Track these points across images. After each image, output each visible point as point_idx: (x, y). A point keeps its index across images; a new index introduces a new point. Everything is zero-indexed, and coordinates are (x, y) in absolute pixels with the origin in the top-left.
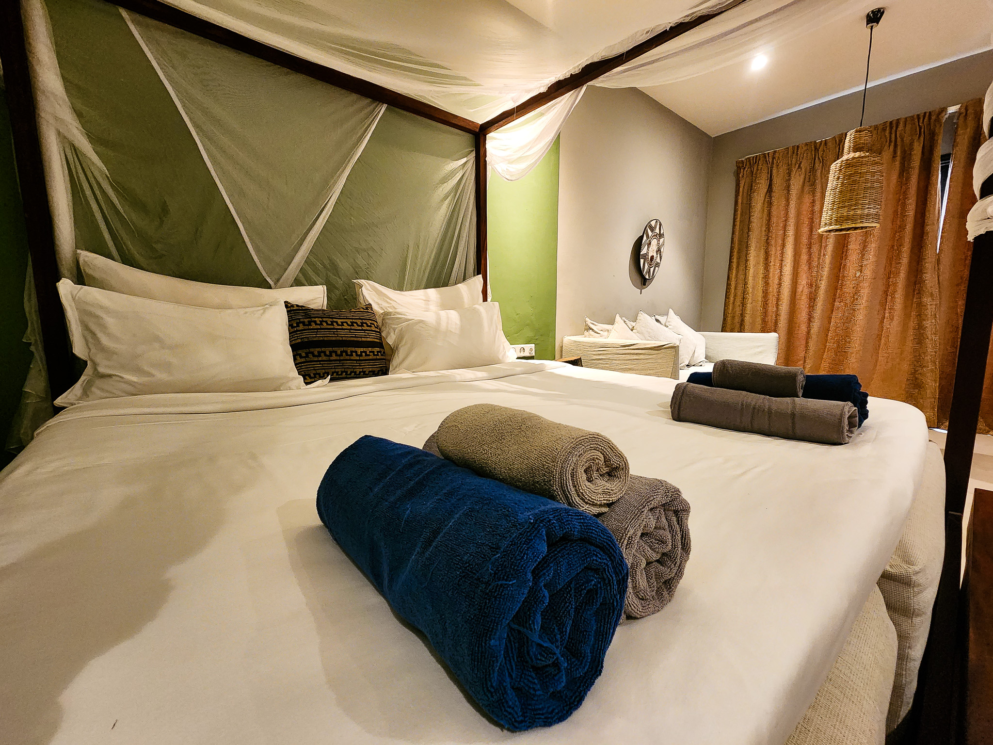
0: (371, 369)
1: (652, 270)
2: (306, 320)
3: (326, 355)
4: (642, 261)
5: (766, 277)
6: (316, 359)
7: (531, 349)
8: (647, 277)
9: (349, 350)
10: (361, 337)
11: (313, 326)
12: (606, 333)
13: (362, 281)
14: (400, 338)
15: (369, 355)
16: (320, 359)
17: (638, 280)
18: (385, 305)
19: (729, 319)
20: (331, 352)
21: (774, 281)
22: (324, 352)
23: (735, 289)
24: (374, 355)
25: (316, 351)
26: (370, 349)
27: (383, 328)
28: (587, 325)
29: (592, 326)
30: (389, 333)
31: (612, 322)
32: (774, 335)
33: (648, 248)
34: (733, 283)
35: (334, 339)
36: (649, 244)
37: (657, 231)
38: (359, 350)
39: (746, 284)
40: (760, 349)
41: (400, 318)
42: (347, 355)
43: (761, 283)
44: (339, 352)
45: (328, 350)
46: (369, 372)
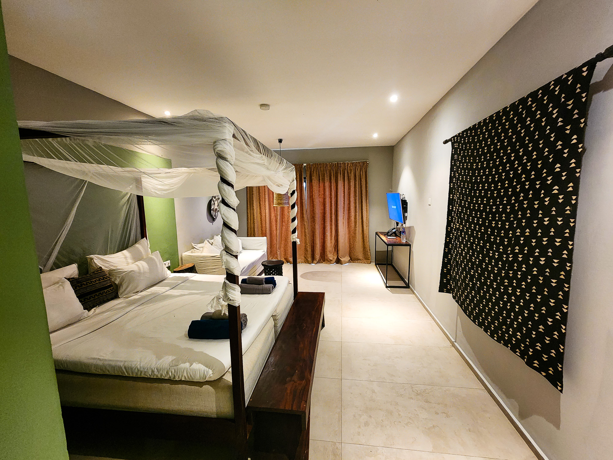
0: (111, 297)
1: (216, 214)
2: (79, 284)
3: (93, 298)
4: (212, 212)
5: (261, 213)
6: (89, 300)
7: (169, 263)
8: (215, 217)
9: (102, 292)
10: (105, 285)
11: (84, 286)
12: (202, 249)
13: (92, 256)
14: (122, 280)
15: (110, 291)
16: (91, 300)
17: (211, 219)
18: (107, 265)
19: (249, 229)
20: (95, 296)
21: (263, 215)
22: (92, 296)
23: (250, 217)
24: (112, 291)
25: (88, 297)
26: (110, 289)
27: (111, 277)
28: (192, 246)
29: (195, 247)
30: (116, 279)
31: (202, 242)
32: (265, 238)
33: (214, 205)
34: (249, 215)
35: (94, 289)
36: (214, 204)
37: (217, 197)
38: (105, 291)
39: (254, 215)
40: (261, 244)
41: (121, 271)
42: (101, 295)
43: (259, 215)
44: (98, 294)
45: (93, 295)
46: (110, 298)
